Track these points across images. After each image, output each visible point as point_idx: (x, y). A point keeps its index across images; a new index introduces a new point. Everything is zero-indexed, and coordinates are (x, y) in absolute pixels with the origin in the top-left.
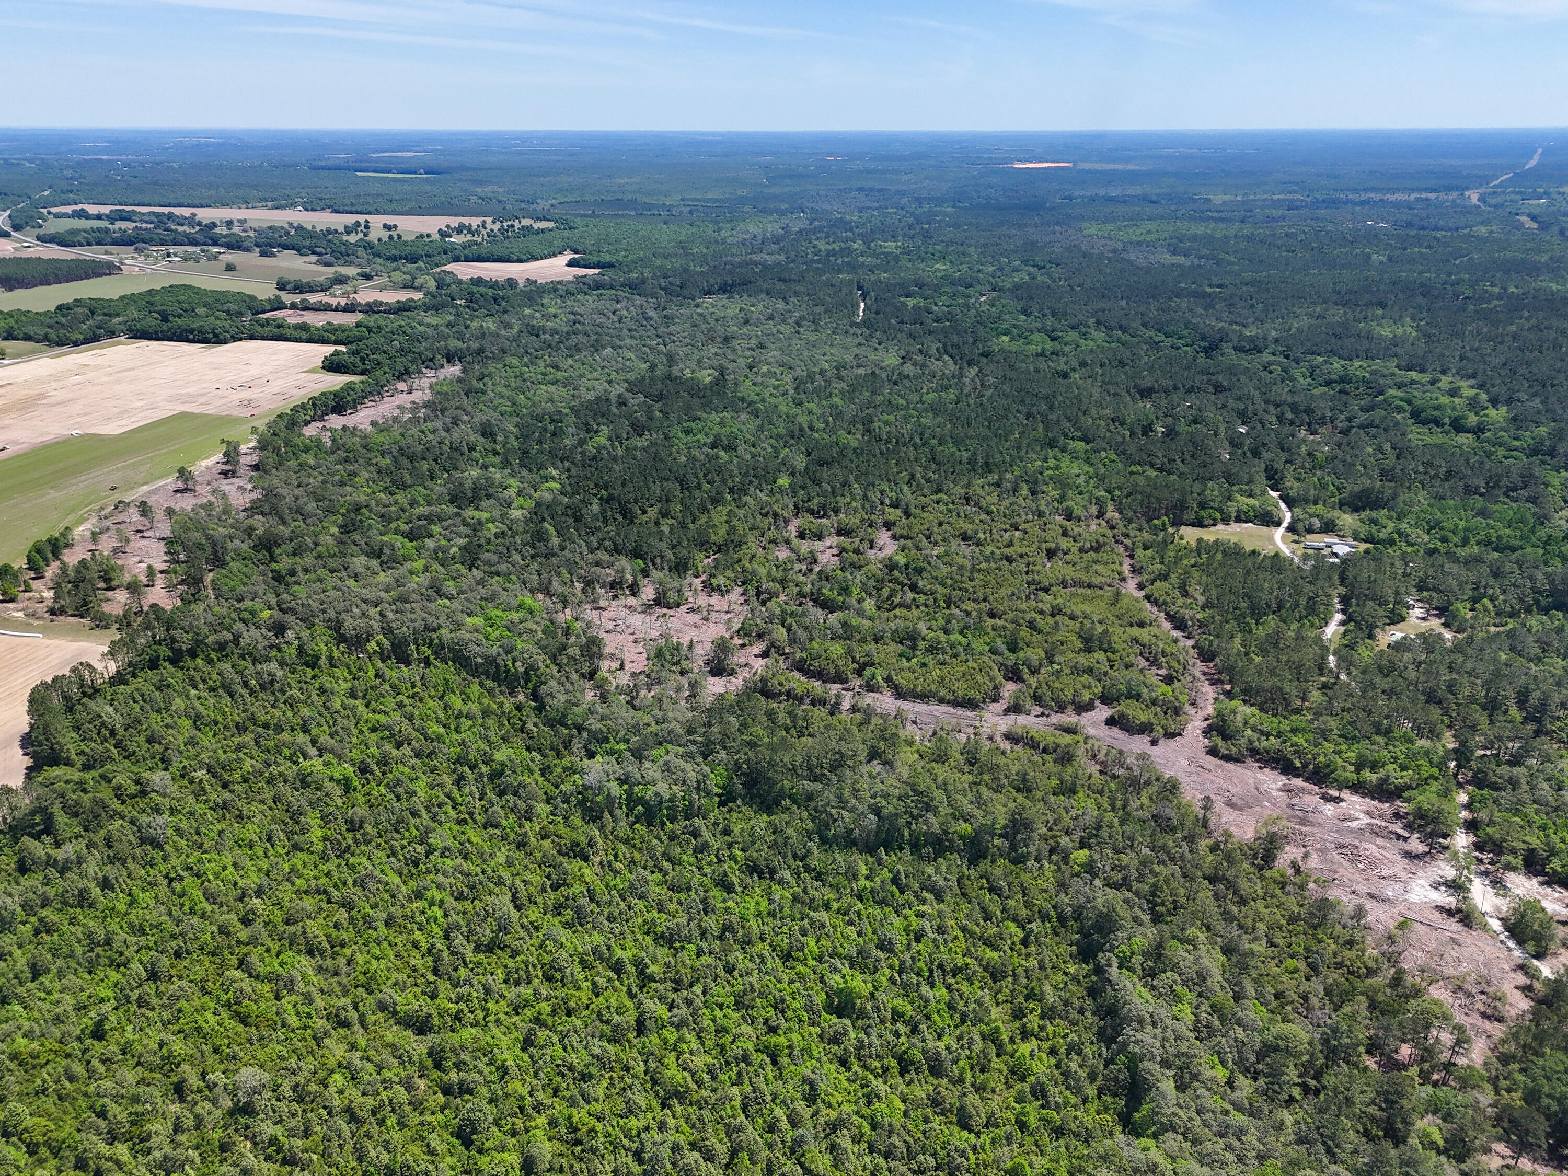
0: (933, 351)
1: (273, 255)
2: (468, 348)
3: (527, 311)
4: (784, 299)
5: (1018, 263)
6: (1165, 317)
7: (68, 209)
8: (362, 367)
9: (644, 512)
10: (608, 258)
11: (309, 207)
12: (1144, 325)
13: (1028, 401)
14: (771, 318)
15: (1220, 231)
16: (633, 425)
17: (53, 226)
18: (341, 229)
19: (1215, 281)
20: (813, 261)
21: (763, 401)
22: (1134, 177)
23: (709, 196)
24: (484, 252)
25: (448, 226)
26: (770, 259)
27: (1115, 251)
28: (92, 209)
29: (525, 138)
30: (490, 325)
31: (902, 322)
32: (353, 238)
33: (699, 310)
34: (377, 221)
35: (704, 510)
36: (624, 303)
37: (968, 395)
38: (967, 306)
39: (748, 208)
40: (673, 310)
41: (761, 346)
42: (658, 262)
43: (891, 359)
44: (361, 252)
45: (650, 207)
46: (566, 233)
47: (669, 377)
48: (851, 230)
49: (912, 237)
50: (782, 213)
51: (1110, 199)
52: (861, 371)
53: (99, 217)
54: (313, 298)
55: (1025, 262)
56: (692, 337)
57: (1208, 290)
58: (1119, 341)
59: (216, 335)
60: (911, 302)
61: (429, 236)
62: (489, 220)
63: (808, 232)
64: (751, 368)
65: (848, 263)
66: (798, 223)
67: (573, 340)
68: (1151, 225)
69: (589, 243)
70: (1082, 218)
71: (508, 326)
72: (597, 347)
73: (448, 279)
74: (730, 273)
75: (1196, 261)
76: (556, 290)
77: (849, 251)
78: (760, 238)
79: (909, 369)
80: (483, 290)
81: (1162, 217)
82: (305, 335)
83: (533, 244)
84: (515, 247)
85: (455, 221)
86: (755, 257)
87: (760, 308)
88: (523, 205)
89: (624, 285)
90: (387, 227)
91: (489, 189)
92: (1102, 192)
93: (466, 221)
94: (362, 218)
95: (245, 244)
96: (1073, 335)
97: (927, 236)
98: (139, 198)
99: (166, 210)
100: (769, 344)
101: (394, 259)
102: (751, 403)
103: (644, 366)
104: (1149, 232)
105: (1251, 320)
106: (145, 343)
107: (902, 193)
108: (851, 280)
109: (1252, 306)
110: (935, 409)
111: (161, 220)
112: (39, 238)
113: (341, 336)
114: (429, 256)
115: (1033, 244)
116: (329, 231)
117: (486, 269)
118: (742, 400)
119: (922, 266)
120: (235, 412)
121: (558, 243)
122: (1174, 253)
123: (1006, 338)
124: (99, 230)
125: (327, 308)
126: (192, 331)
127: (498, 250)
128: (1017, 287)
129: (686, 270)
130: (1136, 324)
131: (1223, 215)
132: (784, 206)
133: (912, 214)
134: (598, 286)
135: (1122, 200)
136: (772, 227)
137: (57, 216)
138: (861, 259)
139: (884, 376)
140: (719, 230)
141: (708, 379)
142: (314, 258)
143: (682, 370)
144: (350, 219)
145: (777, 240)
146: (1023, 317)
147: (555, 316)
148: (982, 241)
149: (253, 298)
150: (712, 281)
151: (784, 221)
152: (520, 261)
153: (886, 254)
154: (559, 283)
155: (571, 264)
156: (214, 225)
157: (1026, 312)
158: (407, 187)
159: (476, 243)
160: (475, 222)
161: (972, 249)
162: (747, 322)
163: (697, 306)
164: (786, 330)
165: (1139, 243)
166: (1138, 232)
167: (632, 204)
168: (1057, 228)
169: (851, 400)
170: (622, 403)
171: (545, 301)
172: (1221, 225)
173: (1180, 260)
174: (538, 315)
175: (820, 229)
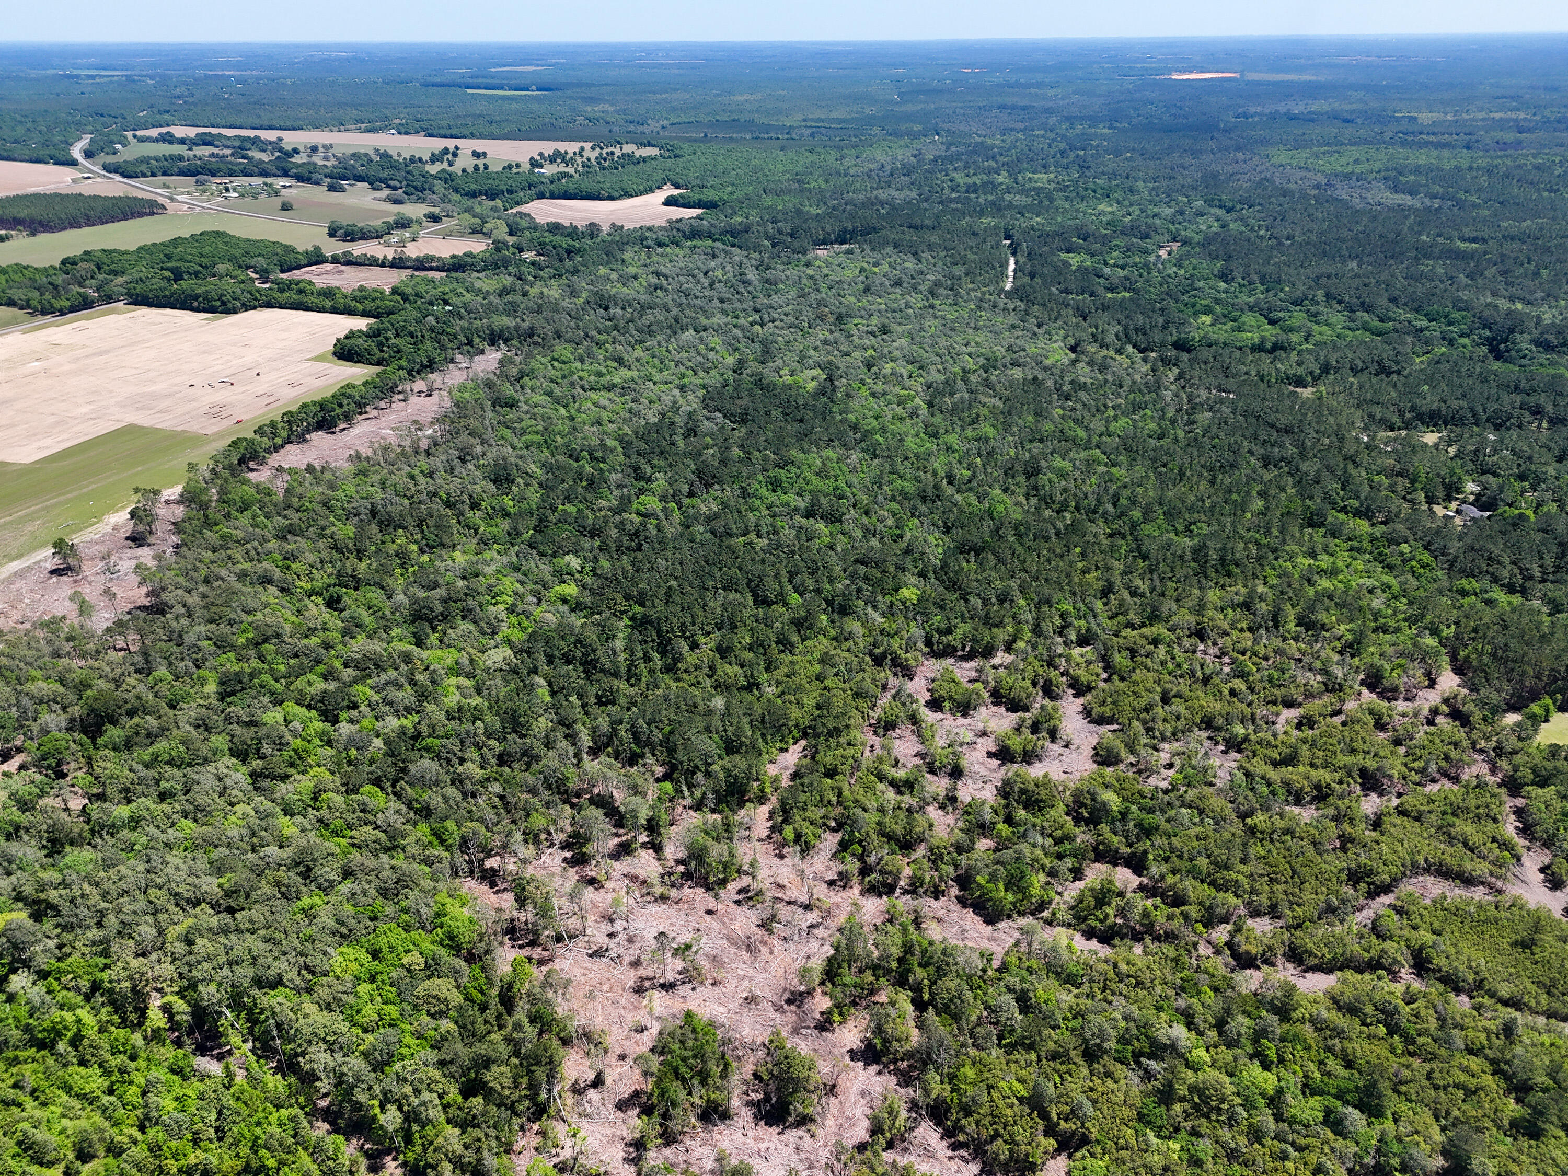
0: (1110, 338)
1: (342, 190)
2: (517, 328)
3: (602, 271)
4: (915, 254)
5: (1200, 203)
6: (1420, 290)
7: (154, 133)
8: (379, 355)
9: (694, 646)
10: (710, 195)
11: (403, 131)
12: (1393, 300)
13: (1263, 436)
14: (898, 283)
15: (1448, 161)
16: (699, 473)
17: (128, 153)
18: (426, 158)
19: (1467, 232)
20: (951, 201)
21: (884, 430)
22: (1313, 91)
23: (834, 115)
24: (571, 187)
25: (541, 154)
26: (899, 196)
27: (1318, 186)
28: (179, 132)
29: (650, 50)
30: (554, 291)
31: (1067, 291)
32: (433, 169)
33: (810, 272)
34: (467, 146)
35: (785, 644)
36: (718, 261)
37: (1173, 422)
38: (1146, 266)
39: (876, 130)
40: (779, 271)
41: (885, 330)
42: (768, 200)
43: (1058, 354)
44: (439, 186)
45: (767, 128)
46: (669, 163)
47: (759, 382)
48: (993, 158)
49: (1066, 168)
50: (914, 136)
51: (1293, 118)
52: (1017, 373)
53: (182, 141)
54: (358, 249)
55: (1209, 202)
56: (798, 314)
57: (1463, 245)
58: (1366, 328)
59: (224, 303)
60: (1074, 260)
61: (518, 166)
62: (588, 146)
63: (944, 159)
64: (869, 366)
65: (993, 203)
66: (933, 147)
67: (648, 318)
68: (1356, 152)
69: (692, 175)
70: (1264, 142)
71: (574, 293)
72: (677, 327)
73: (524, 223)
74: (852, 217)
75: (1427, 201)
76: (643, 239)
77: (991, 186)
78: (888, 168)
79: (1084, 372)
80: (558, 239)
81: (1366, 142)
82: (328, 304)
83: (629, 177)
84: (608, 181)
85: (548, 148)
86: (883, 194)
87: (885, 267)
88: (632, 128)
89: (724, 232)
90: (476, 155)
91: (600, 107)
92: (1282, 108)
93: (562, 146)
94: (450, 143)
95: (315, 176)
96: (1298, 317)
97: (1084, 166)
98: (231, 120)
99: (251, 133)
100: (894, 327)
101: (473, 195)
102: (866, 435)
103: (730, 360)
104: (1357, 161)
105: (1539, 295)
106: (144, 311)
107: (1049, 111)
108: (996, 227)
109: (1536, 274)
110: (1130, 447)
111: (242, 146)
112: (106, 168)
113: (370, 305)
114: (510, 192)
115: (1215, 176)
116: (412, 160)
117: (571, 209)
118: (855, 427)
119: (1082, 206)
120: (195, 427)
121: (660, 176)
122: (1396, 189)
123: (1207, 319)
124: (172, 157)
125: (372, 262)
126: (196, 298)
127: (588, 185)
128: (1208, 241)
129: (799, 212)
130: (1383, 301)
131: (1442, 139)
132: (917, 128)
133: (1064, 137)
134: (694, 234)
135: (1310, 119)
136: (903, 154)
137: (142, 140)
138: (1007, 197)
139: (1050, 383)
140: (842, 158)
141: (811, 386)
142: (386, 192)
143: (777, 370)
144: (438, 144)
145: (908, 171)
146: (1222, 285)
147: (635, 277)
148: (1151, 173)
149: (289, 249)
150: (828, 228)
151: (917, 145)
152: (611, 198)
153: (1038, 190)
154: (649, 229)
155: (669, 202)
156: (296, 151)
157: (1224, 276)
158: (514, 106)
159: (567, 175)
160: (571, 147)
161: (1140, 184)
162: (867, 290)
163: (808, 264)
164: (916, 300)
165: (1347, 177)
166: (1343, 161)
167: (749, 125)
168: (1240, 155)
169: (1007, 427)
170: (691, 431)
171: (627, 256)
172: (1446, 153)
173: (1408, 200)
174: (614, 276)
175: (957, 157)
